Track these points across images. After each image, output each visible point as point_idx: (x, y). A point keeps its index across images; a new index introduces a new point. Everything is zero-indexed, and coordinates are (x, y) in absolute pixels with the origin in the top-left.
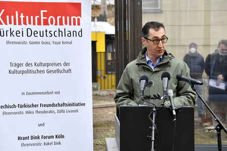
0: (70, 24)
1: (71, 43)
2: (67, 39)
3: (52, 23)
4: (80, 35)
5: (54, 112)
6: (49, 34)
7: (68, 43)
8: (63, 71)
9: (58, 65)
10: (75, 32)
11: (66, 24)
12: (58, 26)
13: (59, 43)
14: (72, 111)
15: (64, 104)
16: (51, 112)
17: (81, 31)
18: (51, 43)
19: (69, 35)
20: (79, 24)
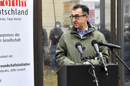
0: (20, 6)
1: (20, 19)
2: (17, 16)
3: (7, 5)
4: (26, 14)
5: (8, 71)
6: (4, 13)
7: (18, 19)
8: (15, 40)
9: (11, 35)
10: (23, 12)
11: (17, 5)
12: (11, 7)
13: (12, 19)
14: (21, 70)
15: (15, 65)
16: (6, 71)
17: (27, 11)
18: (6, 19)
19: (19, 13)
20: (25, 6)
